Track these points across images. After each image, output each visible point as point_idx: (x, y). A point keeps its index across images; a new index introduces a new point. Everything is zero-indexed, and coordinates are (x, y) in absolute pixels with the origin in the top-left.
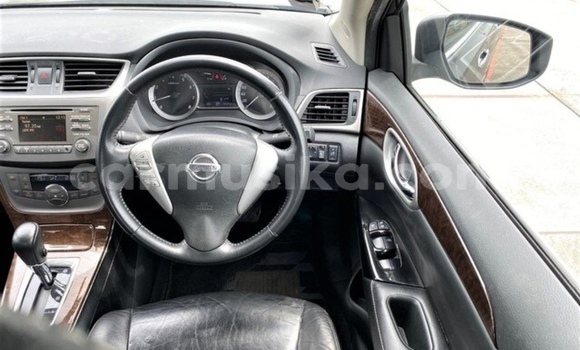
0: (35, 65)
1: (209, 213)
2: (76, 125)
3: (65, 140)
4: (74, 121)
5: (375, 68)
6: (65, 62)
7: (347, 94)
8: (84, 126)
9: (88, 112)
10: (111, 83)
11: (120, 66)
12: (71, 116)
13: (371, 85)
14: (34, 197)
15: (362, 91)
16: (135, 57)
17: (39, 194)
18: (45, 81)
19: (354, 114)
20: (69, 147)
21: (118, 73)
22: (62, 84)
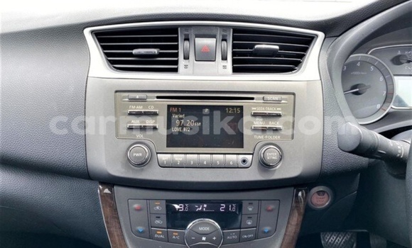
0: (192, 33)
2: (259, 122)
3: (242, 146)
4: (255, 115)
6: (235, 29)
8: (272, 124)
9: (279, 102)
12: (252, 108)
16: (333, 28)
17: (174, 233)
18: (206, 57)
20: (249, 158)
21: (306, 50)
22: (230, 64)
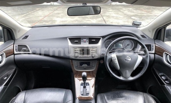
0: (83, 38)
1: (128, 70)
2: (92, 51)
3: (90, 54)
5: (156, 39)
6: (89, 38)
7: (150, 45)
8: (94, 51)
9: (95, 48)
10: (98, 42)
11: (100, 39)
12: (91, 49)
13: (156, 43)
14: (80, 67)
15: (154, 44)
16: (103, 37)
17: (81, 66)
18: (85, 42)
19: (153, 49)
20: (91, 56)
21: (99, 40)
22: (88, 43)
